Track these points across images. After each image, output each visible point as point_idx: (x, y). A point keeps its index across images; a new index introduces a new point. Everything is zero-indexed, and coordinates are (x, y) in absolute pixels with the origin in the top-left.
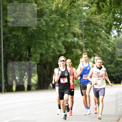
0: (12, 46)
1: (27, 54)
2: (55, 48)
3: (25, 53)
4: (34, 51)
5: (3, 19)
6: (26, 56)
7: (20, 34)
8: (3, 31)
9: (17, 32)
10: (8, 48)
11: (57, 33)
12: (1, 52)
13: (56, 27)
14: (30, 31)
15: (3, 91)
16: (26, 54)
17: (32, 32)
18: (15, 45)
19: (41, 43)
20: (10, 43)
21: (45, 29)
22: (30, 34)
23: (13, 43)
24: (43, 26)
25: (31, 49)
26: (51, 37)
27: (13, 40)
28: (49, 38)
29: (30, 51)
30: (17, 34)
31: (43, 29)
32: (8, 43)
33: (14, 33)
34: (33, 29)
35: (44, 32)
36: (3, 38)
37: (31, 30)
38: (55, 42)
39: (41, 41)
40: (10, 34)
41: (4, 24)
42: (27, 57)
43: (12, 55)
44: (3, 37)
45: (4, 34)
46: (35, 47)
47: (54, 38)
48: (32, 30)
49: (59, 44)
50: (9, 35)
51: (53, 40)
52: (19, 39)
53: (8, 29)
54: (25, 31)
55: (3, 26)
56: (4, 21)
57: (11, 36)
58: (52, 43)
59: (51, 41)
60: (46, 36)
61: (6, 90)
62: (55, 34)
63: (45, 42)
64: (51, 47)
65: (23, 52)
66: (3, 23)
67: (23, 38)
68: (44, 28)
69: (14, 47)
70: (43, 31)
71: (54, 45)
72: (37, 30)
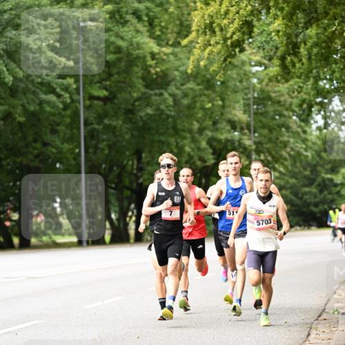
0: (103, 149)
1: (135, 167)
2: (192, 153)
3: (130, 162)
4: (149, 159)
5: (84, 92)
6: (132, 169)
7: (120, 122)
8: (84, 118)
9: (114, 119)
10: (95, 153)
11: (198, 122)
12: (80, 161)
13: (194, 108)
14: (141, 117)
15: (85, 244)
16: (133, 165)
17: (144, 119)
18: (110, 147)
19: (163, 143)
20: (98, 143)
21: (173, 114)
22: (141, 124)
23: (105, 143)
24: (167, 107)
25: (144, 155)
26: (184, 131)
27: (105, 137)
28: (181, 133)
29: (139, 159)
30: (114, 123)
31: (168, 112)
32: (94, 142)
33: (106, 121)
34: (148, 114)
35: (170, 120)
36: (85, 132)
37: (142, 114)
38: (194, 140)
39: (162, 138)
40: (98, 124)
41: (88, 103)
42: (135, 171)
43: (104, 166)
44: (84, 129)
45: (86, 124)
46: (150, 152)
47: (190, 131)
48: (145, 115)
49: (200, 144)
50: (96, 126)
51: (188, 135)
52: (117, 134)
53: (94, 113)
54: (130, 118)
55: (84, 107)
56: (87, 96)
57: (101, 127)
58: (186, 142)
59: (185, 138)
60: (174, 128)
61: (90, 241)
62: (192, 124)
63: (172, 140)
64: (185, 152)
65: (125, 162)
66: (84, 101)
67: (127, 133)
68: (170, 110)
69: (106, 152)
70: (168, 117)
71: (190, 148)
72: (154, 115)
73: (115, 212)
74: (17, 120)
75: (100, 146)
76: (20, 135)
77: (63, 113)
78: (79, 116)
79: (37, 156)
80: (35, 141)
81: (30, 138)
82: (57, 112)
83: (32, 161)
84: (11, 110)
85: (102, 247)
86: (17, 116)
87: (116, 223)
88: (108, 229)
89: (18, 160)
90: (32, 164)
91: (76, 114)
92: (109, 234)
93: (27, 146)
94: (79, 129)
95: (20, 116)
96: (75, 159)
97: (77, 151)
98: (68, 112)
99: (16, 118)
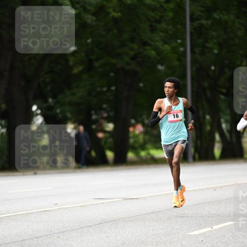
0: (211, 49)
7: (232, 17)
9: (225, 12)
10: (203, 53)
12: (186, 62)
15: (191, 159)
18: (220, 46)
20: (205, 42)
23: (214, 41)
27: (214, 33)
30: (225, 17)
32: (200, 41)
33: (216, 15)
36: (191, 29)
40: (207, 19)
44: (191, 25)
45: (192, 19)
50: (204, 22)
52: (228, 30)
53: (201, 6)
57: (209, 22)
61: (197, 156)
67: (240, 29)
73: (226, 122)
74: (111, 15)
75: (207, 45)
76: (115, 31)
77: (166, 6)
78: (185, 10)
79: (133, 58)
80: (132, 40)
81: (126, 36)
82: (158, 6)
83: (128, 64)
84: (105, 3)
85: (212, 162)
86: (111, 10)
87: (227, 135)
88: (218, 142)
89: (114, 61)
90: (128, 67)
91: (180, 8)
92: (218, 148)
93: (123, 45)
94: (184, 25)
95: (114, 11)
96: (179, 60)
97: (182, 49)
98: (172, 5)
99: (110, 13)
